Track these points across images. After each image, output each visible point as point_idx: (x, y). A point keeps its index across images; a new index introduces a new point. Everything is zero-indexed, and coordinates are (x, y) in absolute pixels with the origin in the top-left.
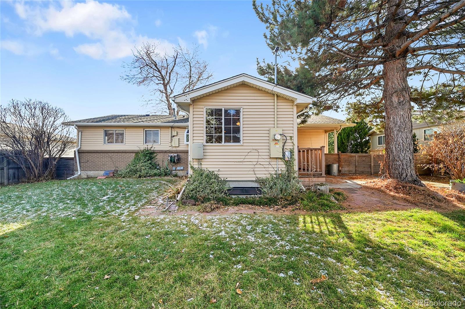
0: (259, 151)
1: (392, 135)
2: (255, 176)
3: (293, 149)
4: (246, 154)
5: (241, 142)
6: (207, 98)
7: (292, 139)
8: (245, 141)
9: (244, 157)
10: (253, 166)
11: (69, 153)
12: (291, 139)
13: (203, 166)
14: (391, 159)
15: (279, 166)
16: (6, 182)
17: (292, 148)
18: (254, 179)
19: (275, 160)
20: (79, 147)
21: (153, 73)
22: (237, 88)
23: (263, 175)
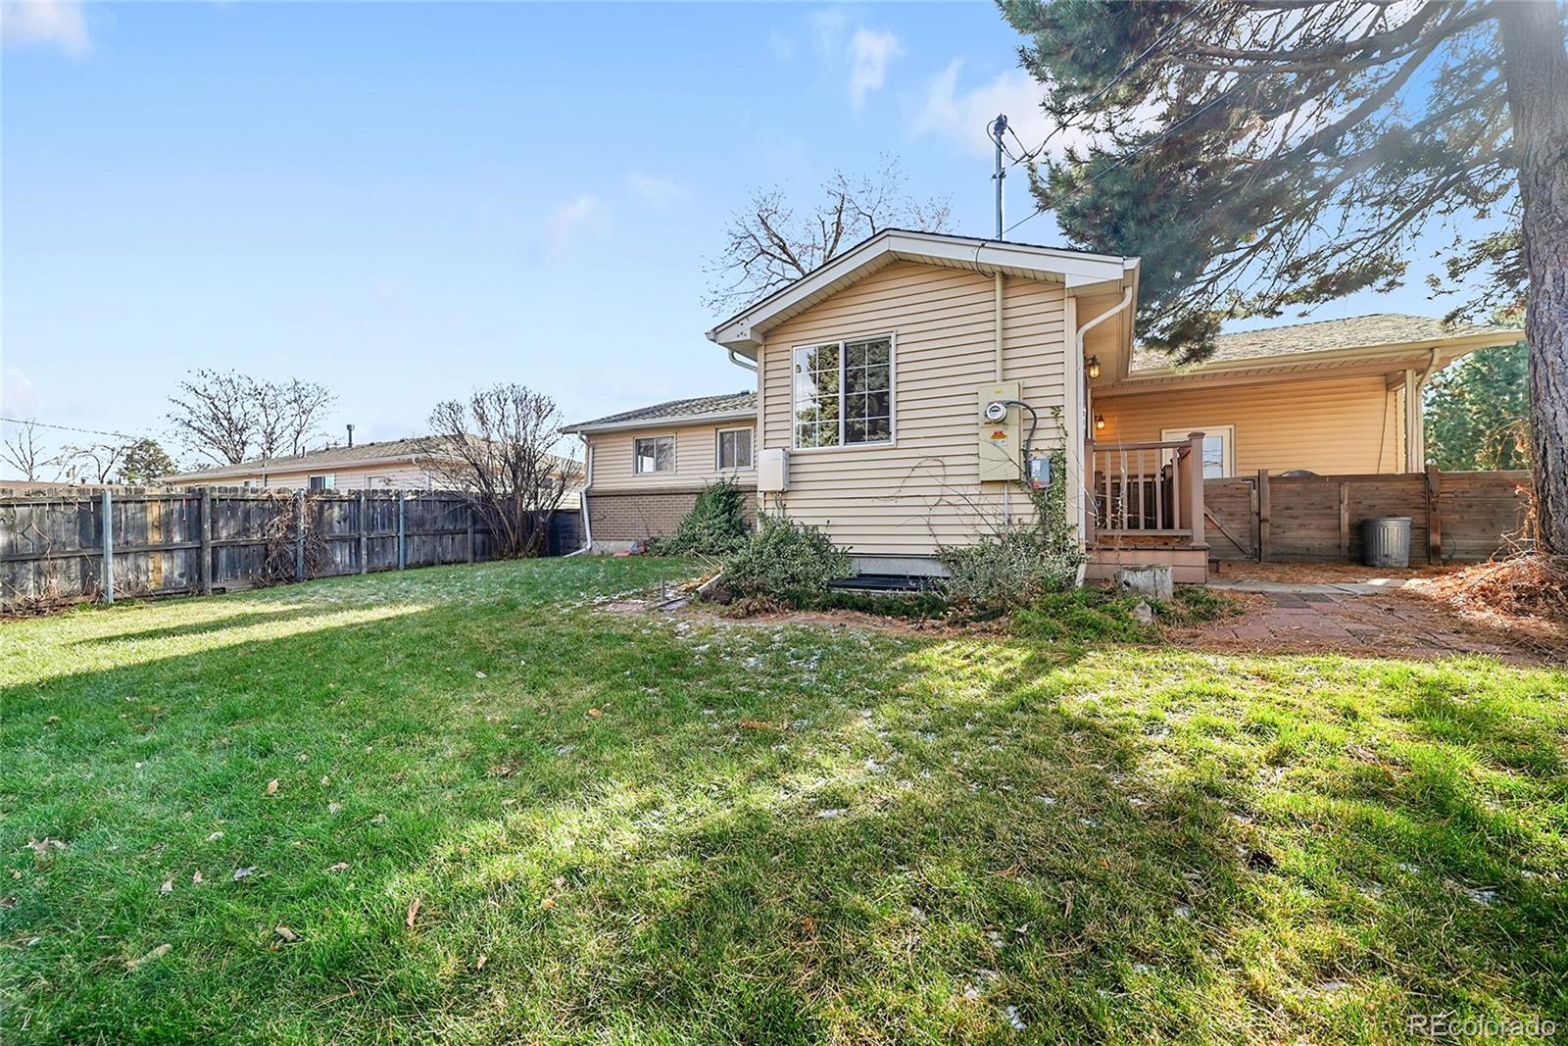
0: (947, 461)
1: (1550, 358)
2: (932, 540)
3: (1063, 449)
4: (906, 473)
5: (893, 437)
6: (800, 320)
7: (1061, 414)
8: (902, 435)
9: (899, 483)
10: (925, 511)
11: (572, 500)
12: (1056, 417)
13: (789, 513)
14: (1550, 469)
15: (1016, 509)
16: (470, 557)
17: (1057, 445)
18: (931, 551)
19: (996, 489)
20: (589, 484)
21: (781, 273)
22: (877, 278)
23: (959, 538)
